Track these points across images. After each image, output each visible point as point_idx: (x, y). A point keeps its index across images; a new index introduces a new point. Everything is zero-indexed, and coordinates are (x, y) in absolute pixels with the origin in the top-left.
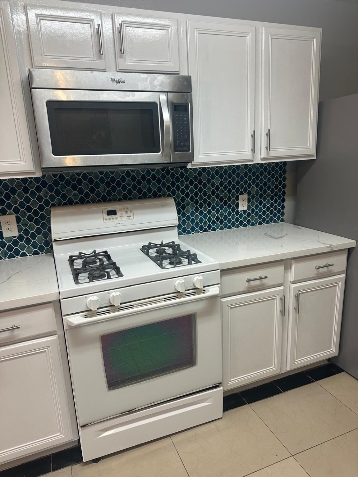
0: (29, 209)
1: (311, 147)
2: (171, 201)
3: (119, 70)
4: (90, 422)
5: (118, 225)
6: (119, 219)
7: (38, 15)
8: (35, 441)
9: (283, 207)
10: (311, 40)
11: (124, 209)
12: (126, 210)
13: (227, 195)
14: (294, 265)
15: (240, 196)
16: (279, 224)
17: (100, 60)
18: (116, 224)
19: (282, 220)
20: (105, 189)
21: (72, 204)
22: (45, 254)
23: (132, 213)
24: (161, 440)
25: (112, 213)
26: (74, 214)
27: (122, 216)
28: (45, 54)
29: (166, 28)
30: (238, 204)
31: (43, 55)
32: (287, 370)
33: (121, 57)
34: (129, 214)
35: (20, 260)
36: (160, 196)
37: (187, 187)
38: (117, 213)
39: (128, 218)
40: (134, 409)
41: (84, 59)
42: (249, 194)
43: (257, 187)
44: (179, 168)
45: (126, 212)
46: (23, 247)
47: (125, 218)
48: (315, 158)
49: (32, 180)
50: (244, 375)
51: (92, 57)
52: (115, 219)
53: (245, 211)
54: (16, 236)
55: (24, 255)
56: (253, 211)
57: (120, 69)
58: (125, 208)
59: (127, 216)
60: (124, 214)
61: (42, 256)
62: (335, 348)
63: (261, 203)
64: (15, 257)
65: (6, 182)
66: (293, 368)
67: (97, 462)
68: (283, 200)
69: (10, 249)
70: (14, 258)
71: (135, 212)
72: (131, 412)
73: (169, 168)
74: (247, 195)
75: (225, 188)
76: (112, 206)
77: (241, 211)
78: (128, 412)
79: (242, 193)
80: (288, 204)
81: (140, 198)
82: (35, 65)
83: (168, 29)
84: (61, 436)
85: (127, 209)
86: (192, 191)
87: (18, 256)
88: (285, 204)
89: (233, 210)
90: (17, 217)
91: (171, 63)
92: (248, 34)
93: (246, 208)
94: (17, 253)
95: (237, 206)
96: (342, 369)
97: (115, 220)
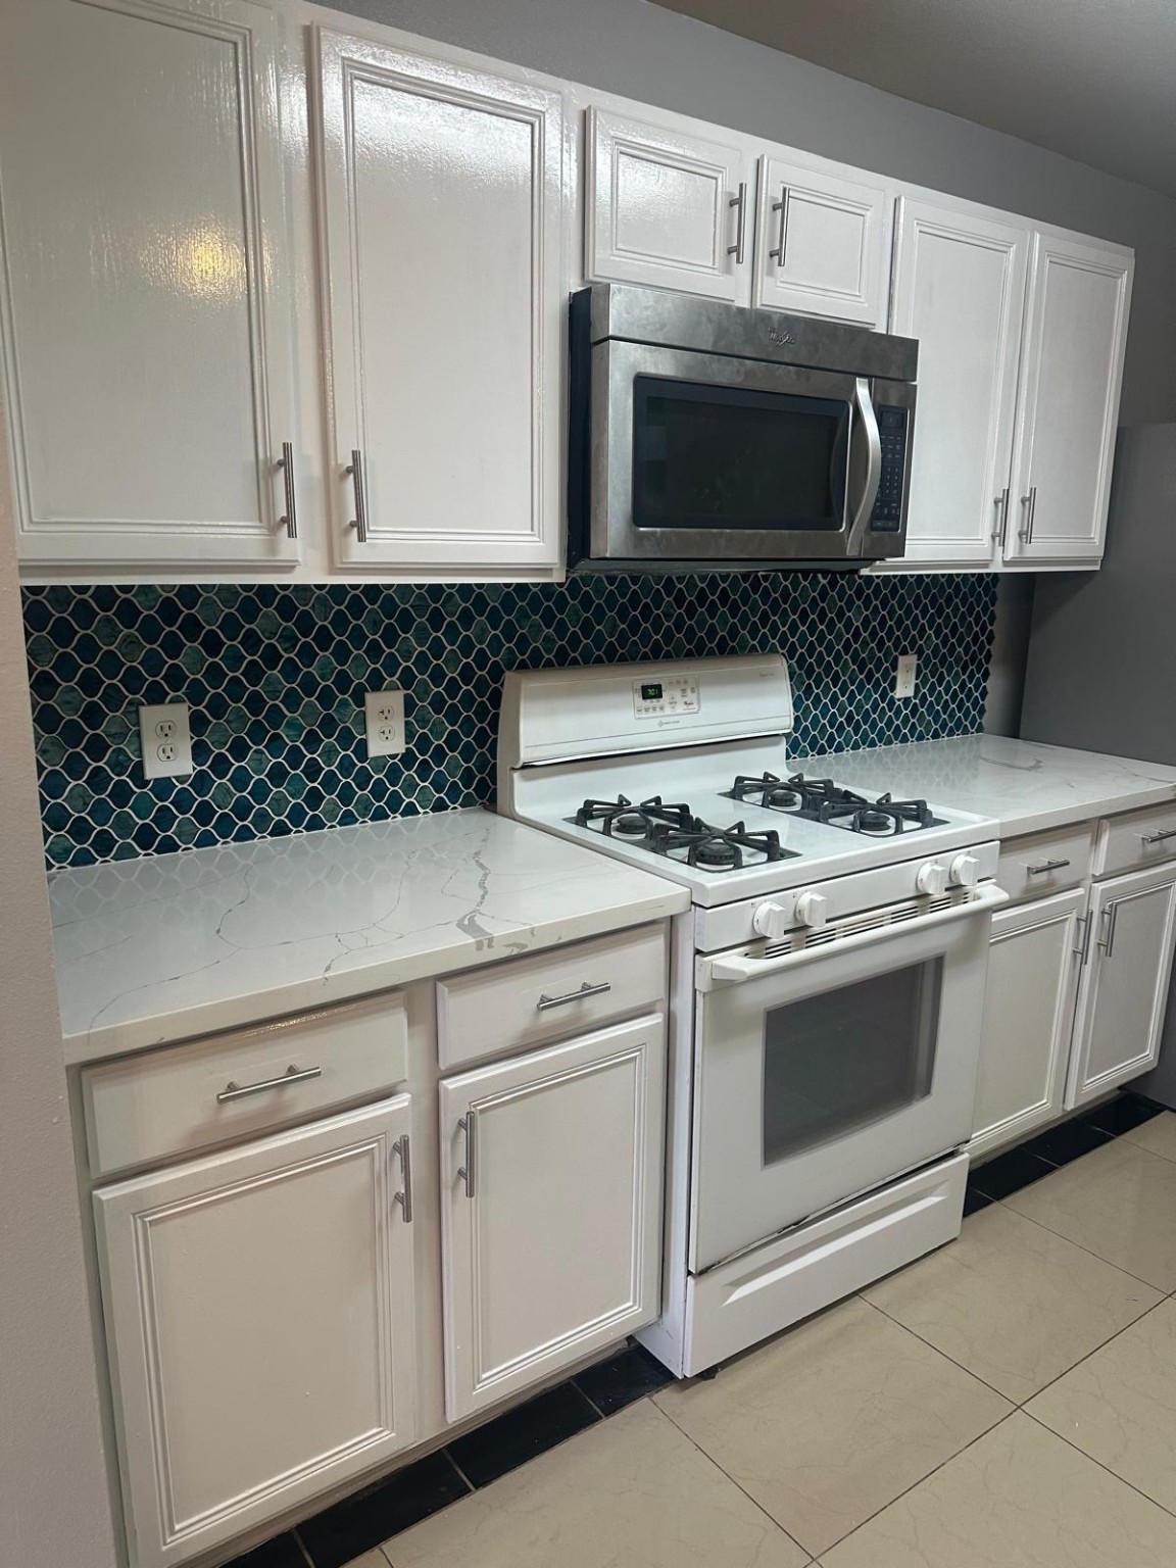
0: (437, 676)
1: (1097, 540)
2: (780, 665)
3: (763, 305)
4: (718, 1259)
5: (665, 727)
6: (667, 710)
7: (617, 140)
8: (577, 1327)
9: (984, 694)
10: (1115, 275)
11: (678, 682)
12: (683, 686)
13: (874, 655)
14: (1107, 833)
15: (901, 659)
16: (972, 737)
17: (728, 277)
18: (661, 724)
19: (980, 729)
20: (615, 626)
21: (563, 665)
22: (460, 808)
23: (695, 695)
24: (842, 1306)
25: (652, 692)
26: (571, 693)
27: (673, 703)
28: (620, 246)
29: (859, 211)
30: (894, 678)
31: (614, 248)
32: (1064, 1110)
33: (770, 273)
34: (691, 697)
35: (401, 827)
36: (733, 652)
37: (793, 629)
38: (664, 694)
39: (685, 707)
40: (805, 1218)
41: (696, 268)
42: (920, 653)
43: (937, 635)
44: (799, 575)
45: (684, 691)
46: (410, 788)
47: (681, 708)
48: (1098, 568)
49: (452, 591)
50: (991, 1125)
51: (710, 265)
52: (658, 709)
53: (906, 701)
54: (398, 755)
55: (411, 810)
56: (923, 699)
57: (764, 303)
58: (682, 680)
59: (686, 703)
60: (678, 695)
61: (452, 816)
62: (1153, 1049)
63: (940, 680)
64: (388, 816)
65: (390, 592)
66: (1079, 1104)
67: (713, 1377)
68: (986, 676)
69: (379, 791)
70: (384, 821)
71: (703, 691)
72: (799, 1225)
73: (759, 574)
74: (916, 656)
75: (873, 634)
76: (654, 673)
77: (899, 700)
78: (793, 1227)
79: (904, 652)
80: (996, 686)
81: (689, 654)
82: (596, 273)
83: (863, 212)
84: (634, 1309)
85: (686, 682)
86: (802, 640)
87: (397, 815)
88: (989, 684)
89: (883, 697)
90: (407, 698)
91: (862, 300)
92: (1010, 247)
93: (910, 692)
94: (394, 804)
95: (893, 687)
96: (1160, 1104)
97: (658, 713)
